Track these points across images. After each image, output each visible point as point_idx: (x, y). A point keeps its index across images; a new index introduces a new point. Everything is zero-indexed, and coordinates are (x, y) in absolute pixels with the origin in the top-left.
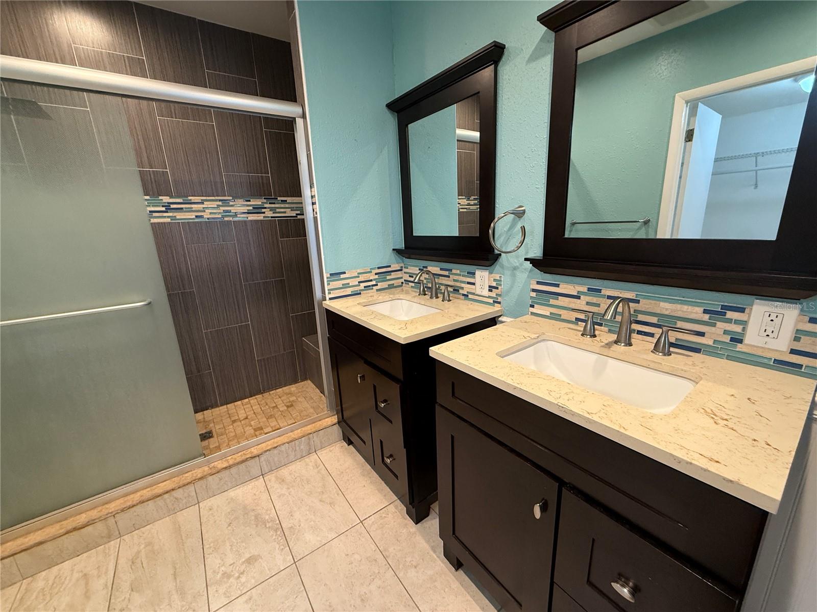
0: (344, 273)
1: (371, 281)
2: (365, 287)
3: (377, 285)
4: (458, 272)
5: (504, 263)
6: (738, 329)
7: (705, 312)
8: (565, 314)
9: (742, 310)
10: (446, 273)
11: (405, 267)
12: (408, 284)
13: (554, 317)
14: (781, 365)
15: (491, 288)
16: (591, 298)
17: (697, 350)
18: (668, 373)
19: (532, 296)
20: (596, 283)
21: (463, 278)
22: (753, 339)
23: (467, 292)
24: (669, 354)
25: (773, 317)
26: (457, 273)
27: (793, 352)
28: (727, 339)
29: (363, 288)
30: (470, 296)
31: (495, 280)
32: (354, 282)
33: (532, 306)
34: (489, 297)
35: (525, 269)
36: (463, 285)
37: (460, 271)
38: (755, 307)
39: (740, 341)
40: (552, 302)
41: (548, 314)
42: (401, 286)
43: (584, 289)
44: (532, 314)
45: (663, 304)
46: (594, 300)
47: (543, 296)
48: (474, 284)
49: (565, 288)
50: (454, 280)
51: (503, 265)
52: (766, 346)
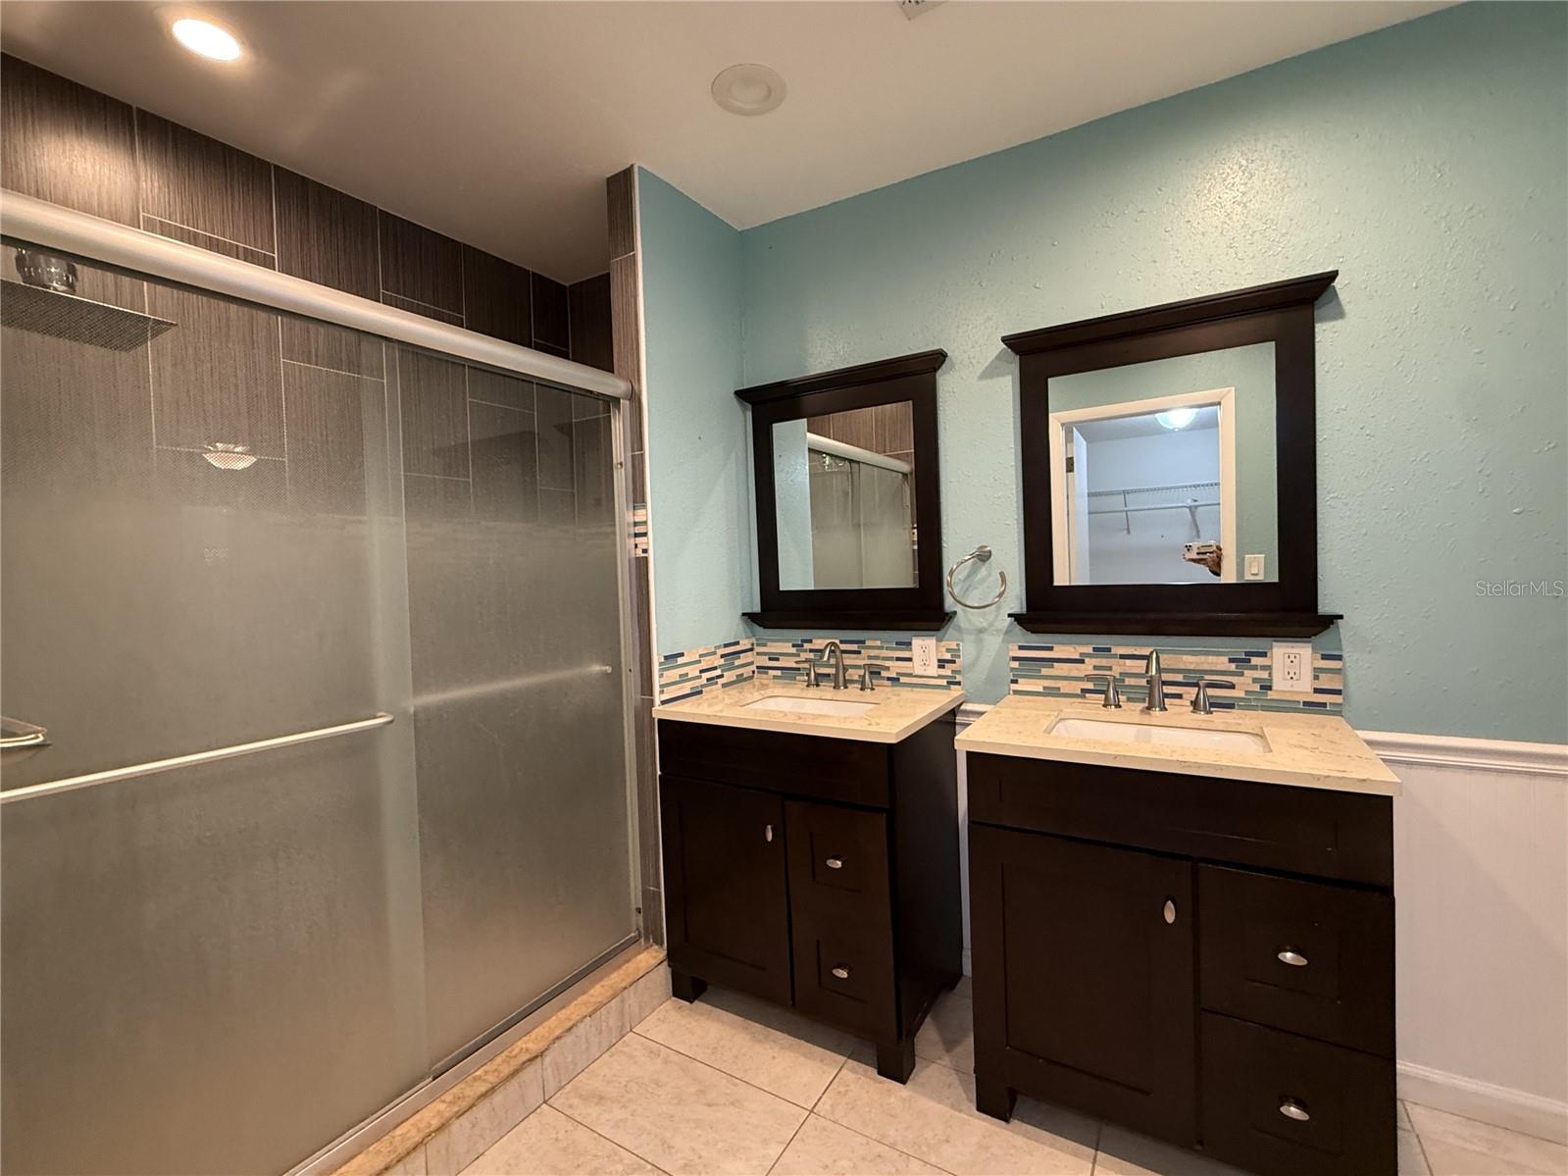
0: (682, 655)
1: (715, 668)
2: (708, 680)
3: (721, 676)
4: (878, 643)
5: (962, 625)
6: (1264, 675)
7: (1231, 661)
8: (1065, 687)
9: (1264, 655)
10: (854, 647)
11: (758, 645)
12: (767, 673)
13: (1051, 692)
14: (1311, 706)
15: (942, 663)
16: (1098, 660)
17: (1231, 706)
18: (1223, 731)
19: (1012, 666)
20: (1103, 641)
21: (889, 652)
22: (1280, 684)
23: (898, 674)
24: (1211, 713)
25: (1292, 659)
26: (877, 645)
27: (1317, 691)
28: (1257, 688)
29: (705, 682)
30: (903, 680)
31: (948, 650)
32: (693, 671)
33: (1015, 682)
34: (940, 677)
35: (997, 631)
36: (887, 664)
37: (882, 642)
38: (1275, 650)
39: (1270, 688)
40: (1045, 671)
41: (1041, 690)
42: (752, 677)
43: (1089, 650)
44: (1016, 692)
45: (1185, 658)
46: (1104, 662)
47: (1029, 666)
48: (910, 660)
49: (1060, 651)
50: (870, 657)
51: (960, 627)
52: (1293, 689)
